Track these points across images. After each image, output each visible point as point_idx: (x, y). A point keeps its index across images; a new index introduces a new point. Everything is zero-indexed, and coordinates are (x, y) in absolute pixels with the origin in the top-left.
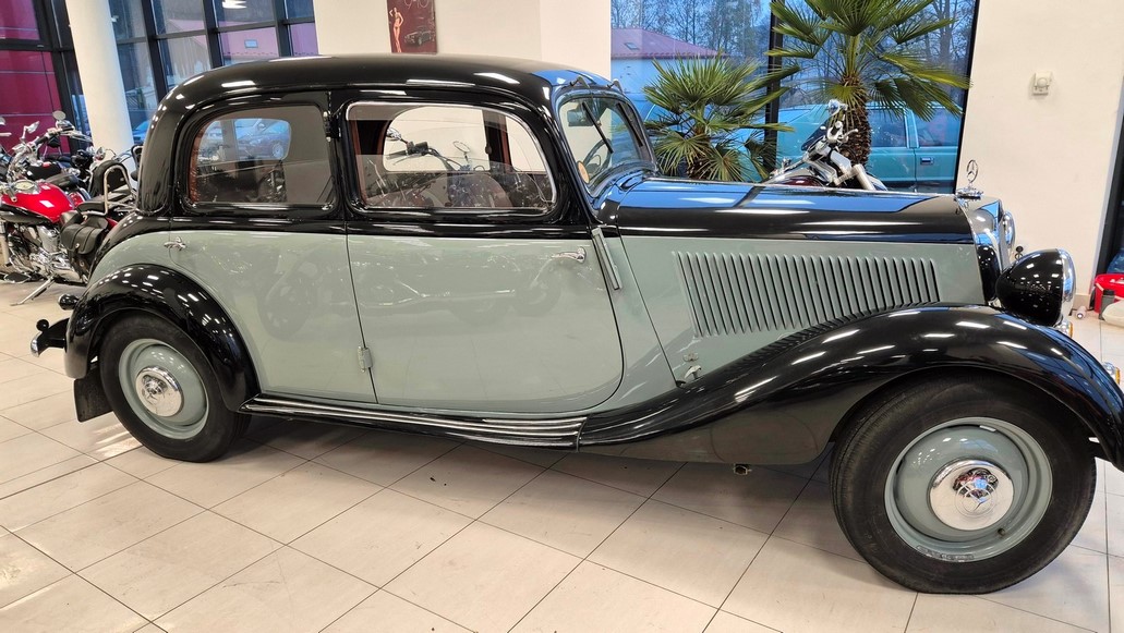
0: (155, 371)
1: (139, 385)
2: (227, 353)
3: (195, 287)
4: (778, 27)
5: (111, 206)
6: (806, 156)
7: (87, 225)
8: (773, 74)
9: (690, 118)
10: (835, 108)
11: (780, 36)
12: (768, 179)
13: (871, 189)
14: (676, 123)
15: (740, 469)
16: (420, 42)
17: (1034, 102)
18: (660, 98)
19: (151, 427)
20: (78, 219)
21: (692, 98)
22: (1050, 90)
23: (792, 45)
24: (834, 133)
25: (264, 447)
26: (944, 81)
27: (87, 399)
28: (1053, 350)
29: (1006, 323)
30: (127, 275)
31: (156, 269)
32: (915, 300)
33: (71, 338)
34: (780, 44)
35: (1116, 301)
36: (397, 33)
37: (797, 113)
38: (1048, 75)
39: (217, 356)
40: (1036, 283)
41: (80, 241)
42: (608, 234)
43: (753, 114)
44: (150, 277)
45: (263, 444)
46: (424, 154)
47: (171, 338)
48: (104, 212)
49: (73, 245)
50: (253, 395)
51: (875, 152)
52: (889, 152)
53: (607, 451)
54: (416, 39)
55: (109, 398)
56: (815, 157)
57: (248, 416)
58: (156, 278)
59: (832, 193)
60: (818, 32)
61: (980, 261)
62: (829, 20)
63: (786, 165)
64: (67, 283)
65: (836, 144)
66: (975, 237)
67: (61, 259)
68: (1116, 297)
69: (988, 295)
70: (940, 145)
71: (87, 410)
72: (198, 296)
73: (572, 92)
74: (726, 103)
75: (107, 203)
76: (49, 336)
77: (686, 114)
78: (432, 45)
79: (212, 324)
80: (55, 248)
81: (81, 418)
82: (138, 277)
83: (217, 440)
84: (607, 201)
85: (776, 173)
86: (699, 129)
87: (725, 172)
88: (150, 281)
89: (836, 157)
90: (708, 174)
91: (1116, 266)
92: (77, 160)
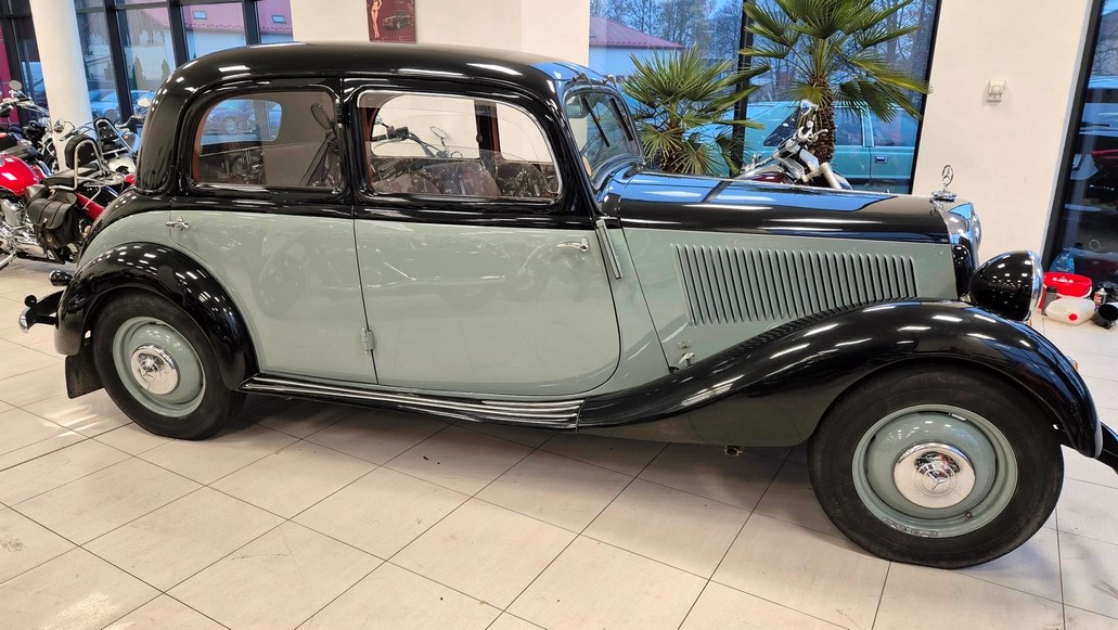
0: (151, 349)
1: (135, 364)
2: (226, 330)
3: (193, 265)
4: (749, 26)
5: (80, 182)
6: (776, 152)
7: (54, 200)
8: (743, 73)
9: (665, 112)
10: (807, 109)
11: (751, 35)
12: (739, 174)
13: (838, 187)
14: (650, 116)
15: (732, 450)
16: (398, 26)
17: (988, 108)
18: (638, 92)
19: (143, 404)
20: (45, 194)
21: (669, 94)
22: (1003, 98)
23: (761, 44)
24: (804, 132)
25: (256, 426)
26: (904, 86)
27: (77, 375)
28: (1022, 342)
29: (976, 316)
30: (122, 254)
31: (151, 247)
32: (895, 295)
33: (63, 316)
34: (750, 43)
35: (1058, 298)
36: (375, 16)
37: (762, 110)
38: (1002, 83)
39: (215, 332)
40: (1008, 282)
41: (48, 216)
42: (610, 225)
43: (725, 110)
44: (146, 255)
45: (254, 423)
46: (404, 139)
47: (172, 318)
48: (73, 186)
49: (40, 219)
50: (252, 375)
51: (839, 150)
52: (846, 150)
53: (606, 432)
54: (395, 23)
55: (101, 373)
56: (785, 155)
57: (243, 395)
58: (153, 256)
59: (798, 191)
60: (789, 34)
61: (954, 259)
62: (800, 21)
63: (756, 162)
64: (30, 258)
65: (806, 142)
66: (951, 236)
67: (24, 234)
68: (1058, 294)
69: (961, 291)
70: (892, 144)
71: (77, 387)
72: (196, 274)
73: (576, 88)
74: (700, 99)
75: (77, 177)
76: (37, 312)
77: (661, 108)
78: (410, 31)
79: (211, 302)
80: (18, 222)
81: (71, 395)
82: (134, 256)
83: (210, 421)
84: (609, 194)
85: (747, 168)
86: (674, 124)
87: (698, 166)
88: (146, 259)
89: (806, 155)
90: (681, 167)
91: (1058, 265)
92: (28, 131)
